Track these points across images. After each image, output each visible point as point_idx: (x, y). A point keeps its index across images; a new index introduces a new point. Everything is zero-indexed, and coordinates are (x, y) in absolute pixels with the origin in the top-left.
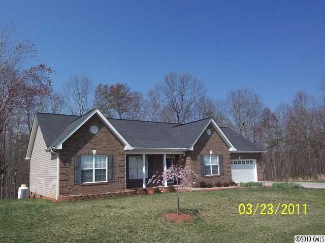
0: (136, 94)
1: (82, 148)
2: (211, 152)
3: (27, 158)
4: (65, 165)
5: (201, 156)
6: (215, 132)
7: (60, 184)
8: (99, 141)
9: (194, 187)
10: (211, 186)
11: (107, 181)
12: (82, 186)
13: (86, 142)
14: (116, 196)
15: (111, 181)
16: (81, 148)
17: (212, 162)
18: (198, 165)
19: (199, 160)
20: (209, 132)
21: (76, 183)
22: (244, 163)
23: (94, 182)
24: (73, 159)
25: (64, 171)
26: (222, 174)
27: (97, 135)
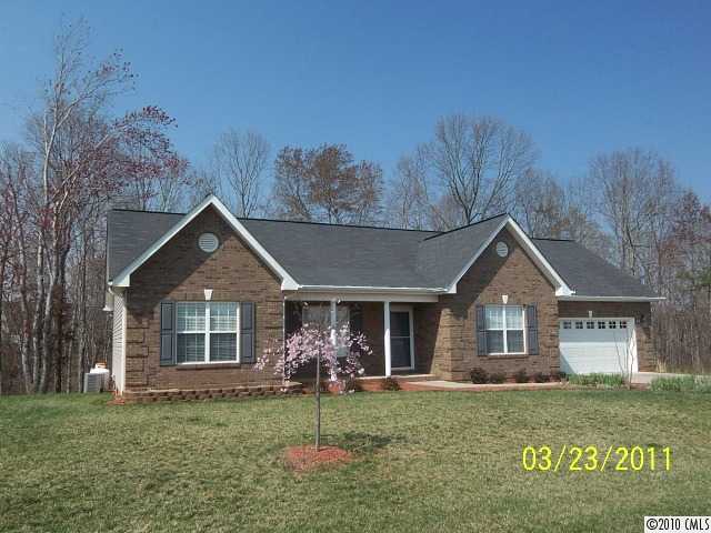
0: (366, 167)
1: (180, 283)
2: (505, 298)
3: (107, 309)
4: (140, 323)
5: (477, 307)
6: (518, 250)
7: (127, 364)
8: (220, 269)
9: (458, 381)
10: (499, 379)
11: (238, 361)
12: (178, 370)
13: (188, 272)
14: (250, 395)
15: (248, 360)
16: (178, 285)
17: (506, 320)
18: (469, 329)
19: (474, 316)
20: (502, 250)
21: (164, 362)
22: (602, 325)
23: (207, 361)
24: (157, 309)
25: (137, 336)
26: (532, 352)
27: (214, 256)
